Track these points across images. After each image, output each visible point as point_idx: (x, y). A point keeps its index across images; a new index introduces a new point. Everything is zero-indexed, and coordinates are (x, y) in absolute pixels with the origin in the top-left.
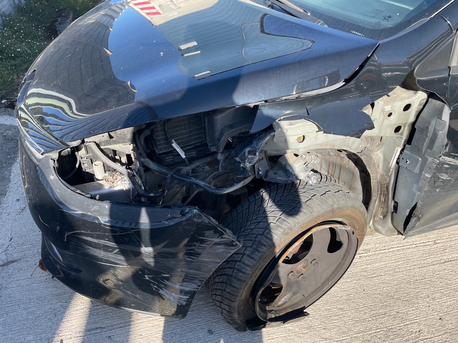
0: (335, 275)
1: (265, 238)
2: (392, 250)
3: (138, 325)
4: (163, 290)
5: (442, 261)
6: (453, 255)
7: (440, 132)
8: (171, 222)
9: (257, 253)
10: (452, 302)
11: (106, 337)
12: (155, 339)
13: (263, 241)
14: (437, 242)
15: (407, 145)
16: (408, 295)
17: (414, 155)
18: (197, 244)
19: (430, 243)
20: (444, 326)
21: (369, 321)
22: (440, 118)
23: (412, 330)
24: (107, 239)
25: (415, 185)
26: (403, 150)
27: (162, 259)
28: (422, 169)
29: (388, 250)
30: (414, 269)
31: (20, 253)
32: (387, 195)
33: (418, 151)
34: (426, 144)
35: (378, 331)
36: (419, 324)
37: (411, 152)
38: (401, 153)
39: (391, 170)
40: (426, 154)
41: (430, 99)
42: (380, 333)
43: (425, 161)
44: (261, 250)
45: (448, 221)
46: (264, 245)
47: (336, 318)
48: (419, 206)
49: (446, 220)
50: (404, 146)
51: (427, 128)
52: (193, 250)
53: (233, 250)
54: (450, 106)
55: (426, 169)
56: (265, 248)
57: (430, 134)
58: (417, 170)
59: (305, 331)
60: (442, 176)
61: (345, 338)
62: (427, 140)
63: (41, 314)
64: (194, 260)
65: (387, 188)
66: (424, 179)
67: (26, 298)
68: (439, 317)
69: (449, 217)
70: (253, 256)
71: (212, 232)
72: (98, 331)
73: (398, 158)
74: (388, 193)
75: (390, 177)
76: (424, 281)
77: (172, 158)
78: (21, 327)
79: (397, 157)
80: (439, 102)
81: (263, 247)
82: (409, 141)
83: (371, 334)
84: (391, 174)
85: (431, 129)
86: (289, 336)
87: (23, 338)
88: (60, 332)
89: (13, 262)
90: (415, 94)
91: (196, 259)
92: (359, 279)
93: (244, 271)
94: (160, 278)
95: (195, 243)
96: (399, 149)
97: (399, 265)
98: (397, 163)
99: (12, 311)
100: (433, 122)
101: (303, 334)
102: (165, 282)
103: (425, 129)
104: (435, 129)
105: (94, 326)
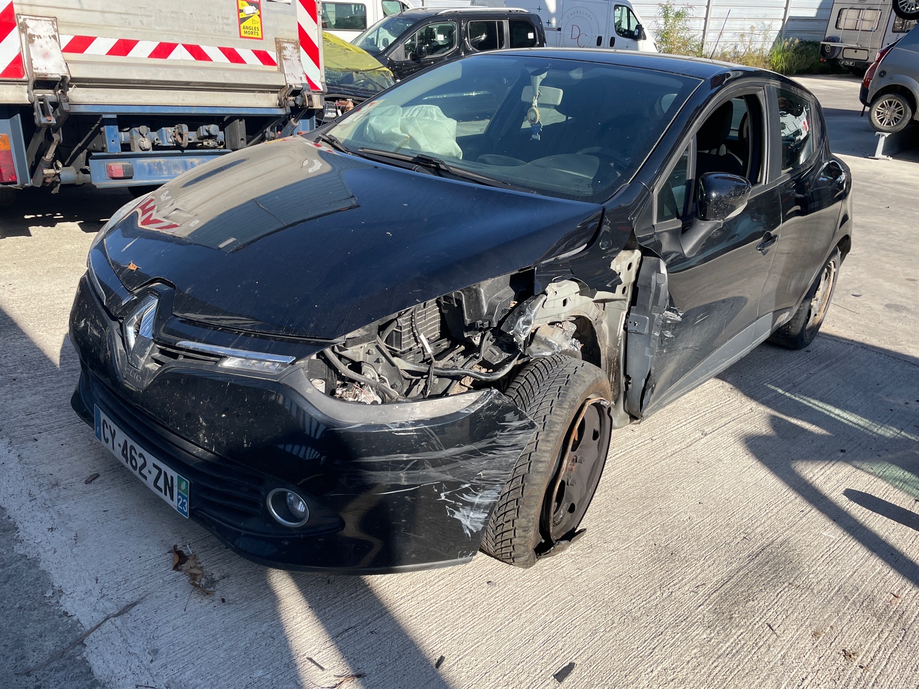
0: (593, 479)
1: (555, 417)
2: (617, 456)
3: (398, 608)
4: (459, 511)
5: (669, 455)
6: (675, 447)
7: (662, 285)
8: (471, 410)
9: (552, 434)
10: (701, 487)
11: (367, 634)
12: (433, 613)
13: (554, 420)
14: (654, 438)
15: (632, 307)
16: (659, 491)
17: (642, 316)
18: (499, 433)
19: (648, 441)
20: (707, 508)
21: (640, 523)
22: (659, 271)
23: (682, 519)
24: (398, 451)
25: (647, 348)
26: (628, 314)
27: (464, 462)
28: (650, 329)
29: (614, 458)
30: (649, 468)
31: (134, 592)
32: (617, 372)
33: (645, 310)
34: (651, 301)
35: (654, 529)
36: (686, 513)
37: (637, 313)
38: (627, 317)
39: (620, 339)
40: (652, 311)
41: (644, 257)
42: (657, 530)
43: (652, 318)
44: (555, 429)
45: (671, 394)
46: (557, 423)
47: (609, 530)
48: (652, 372)
49: (669, 393)
50: (629, 309)
51: (650, 284)
52: (494, 442)
53: (532, 433)
54: (664, 260)
55: (655, 327)
56: (559, 427)
57: (653, 290)
58: (646, 331)
59: (589, 551)
60: (666, 333)
61: (629, 544)
62: (652, 296)
63: (249, 645)
64: (496, 456)
65: (618, 362)
66: (654, 339)
67: (205, 637)
68: (698, 502)
69: (670, 389)
70: (550, 439)
71: (512, 414)
72: (351, 632)
73: (625, 324)
74: (619, 368)
75: (619, 348)
76: (664, 475)
77: (412, 357)
78: (232, 667)
79: (623, 322)
80: (653, 258)
81: (556, 426)
82: (633, 302)
83: (650, 534)
84: (620, 344)
85: (653, 284)
86: (577, 560)
87: (249, 678)
88: (298, 652)
89: (134, 604)
90: (633, 252)
91: (498, 453)
92: (606, 491)
93: (543, 459)
94: (458, 492)
95: (496, 432)
96: (625, 313)
97: (634, 468)
98: (625, 329)
99: (196, 659)
100: (654, 277)
101: (588, 553)
102: (464, 497)
103: (648, 286)
104: (657, 283)
105: (340, 630)
